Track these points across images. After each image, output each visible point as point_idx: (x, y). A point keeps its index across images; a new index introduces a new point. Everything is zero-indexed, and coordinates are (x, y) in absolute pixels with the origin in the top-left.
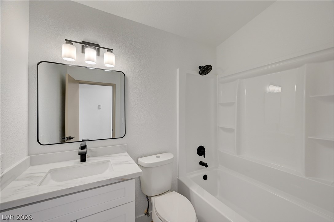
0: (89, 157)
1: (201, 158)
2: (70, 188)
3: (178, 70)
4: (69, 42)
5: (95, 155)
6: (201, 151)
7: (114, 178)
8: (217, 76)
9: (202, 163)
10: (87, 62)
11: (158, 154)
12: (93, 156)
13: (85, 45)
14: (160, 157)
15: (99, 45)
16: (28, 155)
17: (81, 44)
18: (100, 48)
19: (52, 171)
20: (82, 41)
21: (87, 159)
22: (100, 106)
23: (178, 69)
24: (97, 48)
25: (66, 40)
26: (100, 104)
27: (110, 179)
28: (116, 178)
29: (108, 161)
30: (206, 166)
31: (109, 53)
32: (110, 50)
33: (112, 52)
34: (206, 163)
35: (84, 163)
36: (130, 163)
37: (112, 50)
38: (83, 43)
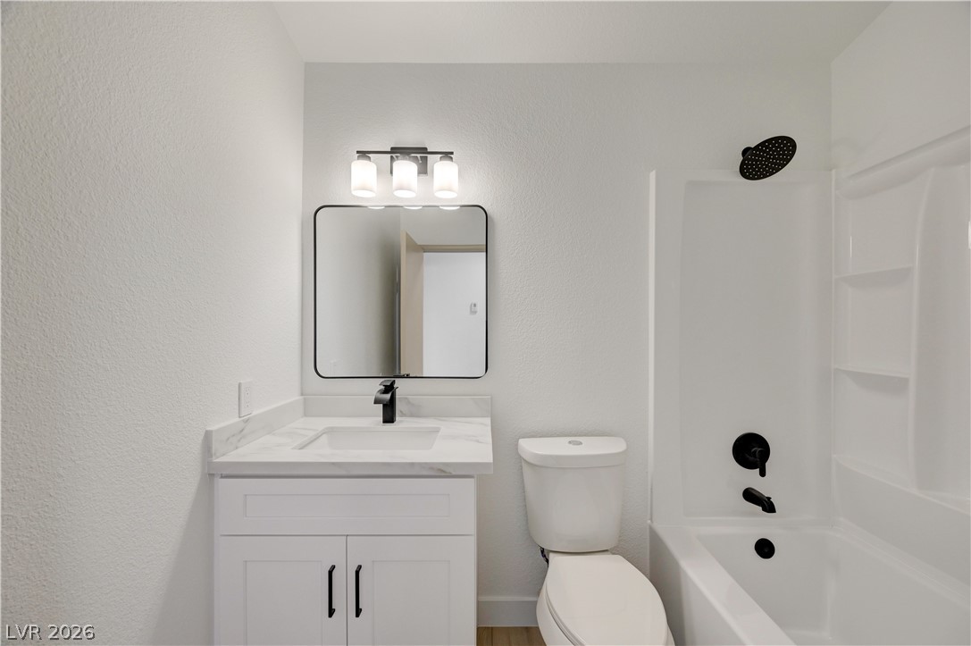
0: (403, 415)
1: (751, 478)
2: (333, 464)
3: (653, 175)
4: (363, 154)
5: (415, 413)
6: (751, 451)
7: (420, 464)
8: (834, 171)
9: (750, 496)
10: (399, 194)
11: (580, 436)
12: (412, 415)
13: (394, 155)
14: (581, 443)
15: (426, 149)
16: (302, 394)
17: (390, 155)
18: (429, 156)
19: (330, 431)
20: (392, 148)
21: (398, 418)
22: (475, 305)
23: (654, 172)
24: (419, 155)
25: (358, 152)
26: (474, 302)
27: (412, 464)
28: (426, 463)
29: (437, 430)
30: (768, 506)
31: (446, 163)
32: (447, 155)
33: (451, 158)
34: (769, 498)
35: (389, 426)
36: (478, 441)
37: (452, 153)
38: (394, 150)
